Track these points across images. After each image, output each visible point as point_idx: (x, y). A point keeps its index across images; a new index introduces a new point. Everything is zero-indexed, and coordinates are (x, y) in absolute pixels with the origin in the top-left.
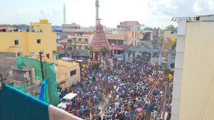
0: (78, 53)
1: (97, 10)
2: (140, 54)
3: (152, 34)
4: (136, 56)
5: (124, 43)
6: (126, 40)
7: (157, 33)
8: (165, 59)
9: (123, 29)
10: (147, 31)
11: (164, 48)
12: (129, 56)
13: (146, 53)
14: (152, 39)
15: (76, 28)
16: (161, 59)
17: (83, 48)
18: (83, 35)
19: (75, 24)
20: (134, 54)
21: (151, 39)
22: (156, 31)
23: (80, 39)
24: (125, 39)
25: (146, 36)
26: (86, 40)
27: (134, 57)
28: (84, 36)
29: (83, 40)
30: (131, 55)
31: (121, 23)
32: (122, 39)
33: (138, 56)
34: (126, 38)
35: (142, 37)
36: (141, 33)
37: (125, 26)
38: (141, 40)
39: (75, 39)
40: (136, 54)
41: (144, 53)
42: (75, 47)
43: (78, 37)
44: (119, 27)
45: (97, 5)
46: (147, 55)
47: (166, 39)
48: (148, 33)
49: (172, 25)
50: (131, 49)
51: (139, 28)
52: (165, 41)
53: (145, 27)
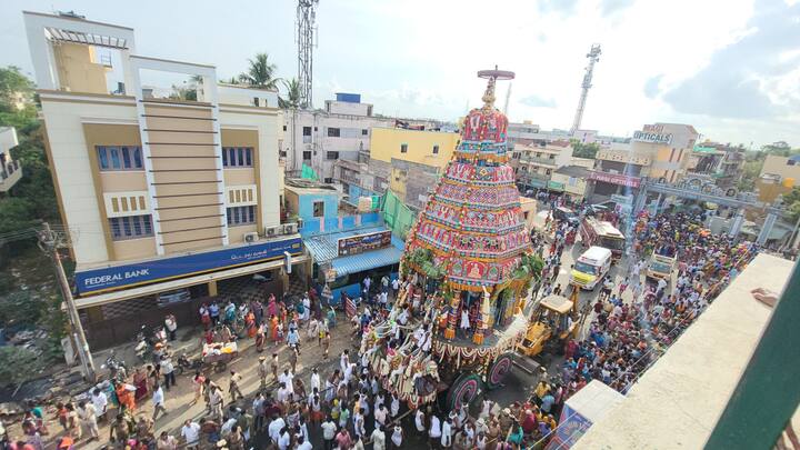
0: (529, 181)
1: (584, 96)
2: (678, 203)
3: (722, 160)
4: (666, 206)
5: (644, 173)
6: (651, 166)
7: (738, 158)
8: (754, 224)
9: (650, 141)
10: (712, 151)
11: (759, 199)
12: (648, 202)
13: (693, 201)
14: (719, 170)
15: (530, 130)
16: (741, 223)
17: (541, 172)
18: (547, 146)
19: (530, 123)
20: (662, 200)
21: (718, 172)
22: (738, 153)
23: (539, 155)
24: (648, 163)
25: (706, 163)
26: (552, 157)
27: (660, 205)
28: (549, 150)
29: (544, 157)
30: (655, 203)
31: (646, 127)
32: (641, 162)
33: (672, 206)
34: (652, 162)
35: (694, 162)
36: (695, 154)
37: (655, 135)
38: (690, 170)
39: (528, 153)
40: (667, 199)
41: (688, 202)
42: (525, 168)
43: (534, 149)
44: (638, 134)
45: (586, 85)
46: (695, 207)
47: (766, 177)
48: (713, 155)
49: (784, 143)
50: (659, 187)
51: (692, 141)
52: (764, 181)
53: (703, 141)
